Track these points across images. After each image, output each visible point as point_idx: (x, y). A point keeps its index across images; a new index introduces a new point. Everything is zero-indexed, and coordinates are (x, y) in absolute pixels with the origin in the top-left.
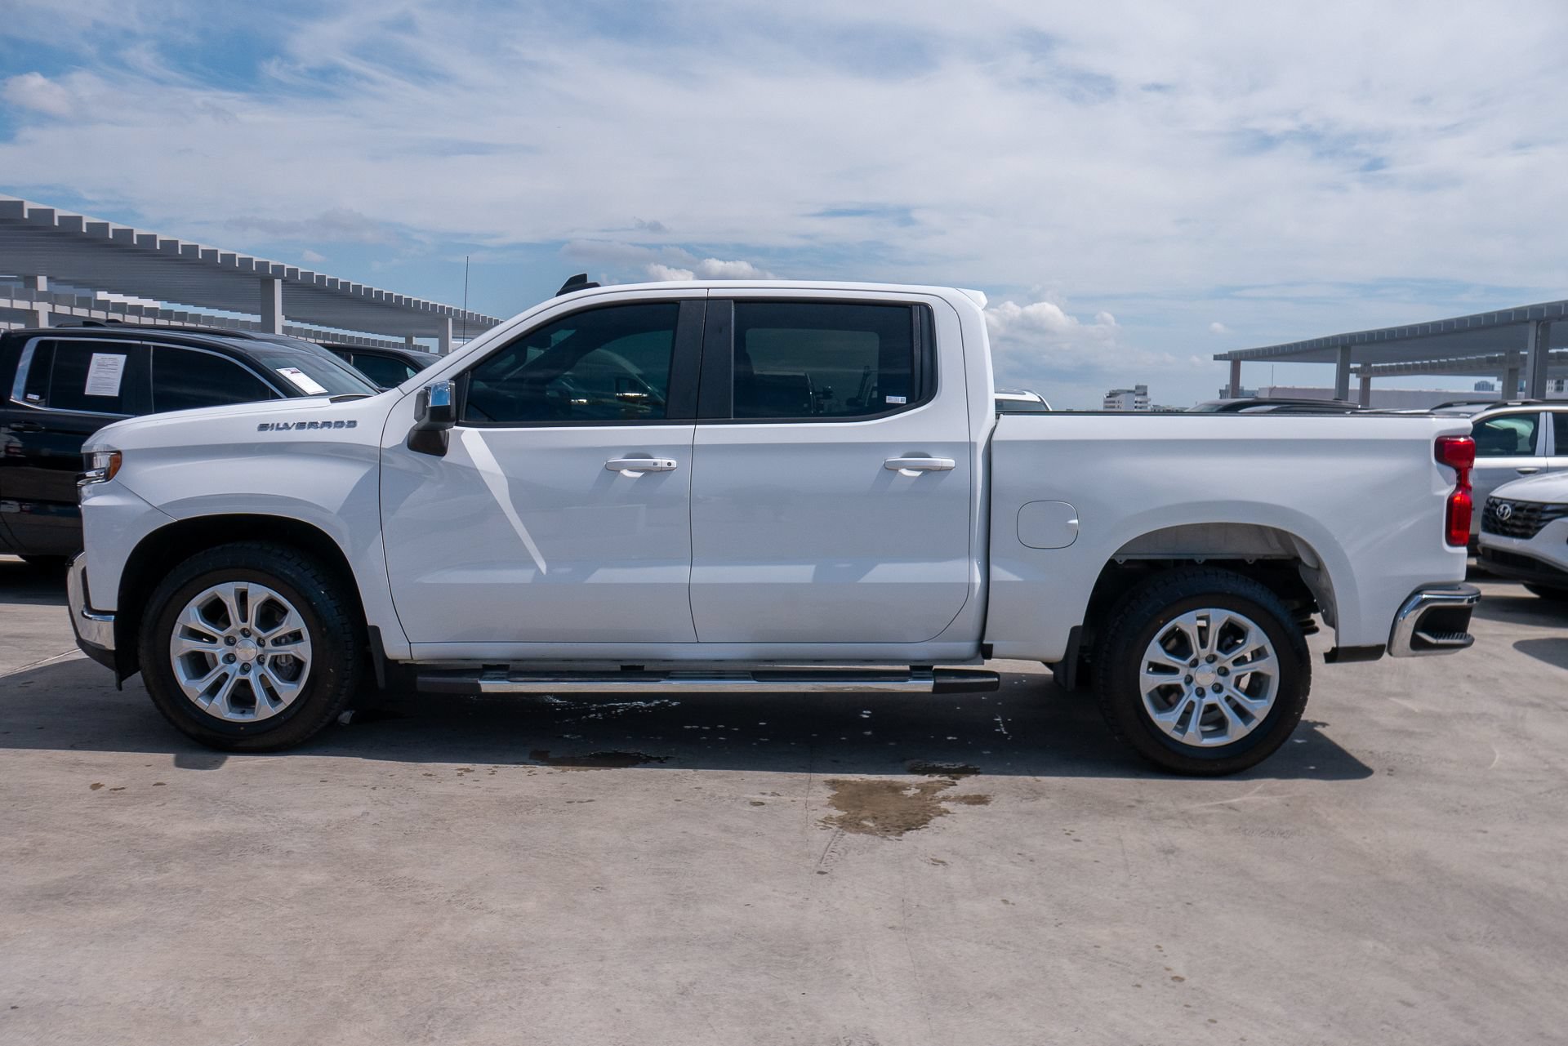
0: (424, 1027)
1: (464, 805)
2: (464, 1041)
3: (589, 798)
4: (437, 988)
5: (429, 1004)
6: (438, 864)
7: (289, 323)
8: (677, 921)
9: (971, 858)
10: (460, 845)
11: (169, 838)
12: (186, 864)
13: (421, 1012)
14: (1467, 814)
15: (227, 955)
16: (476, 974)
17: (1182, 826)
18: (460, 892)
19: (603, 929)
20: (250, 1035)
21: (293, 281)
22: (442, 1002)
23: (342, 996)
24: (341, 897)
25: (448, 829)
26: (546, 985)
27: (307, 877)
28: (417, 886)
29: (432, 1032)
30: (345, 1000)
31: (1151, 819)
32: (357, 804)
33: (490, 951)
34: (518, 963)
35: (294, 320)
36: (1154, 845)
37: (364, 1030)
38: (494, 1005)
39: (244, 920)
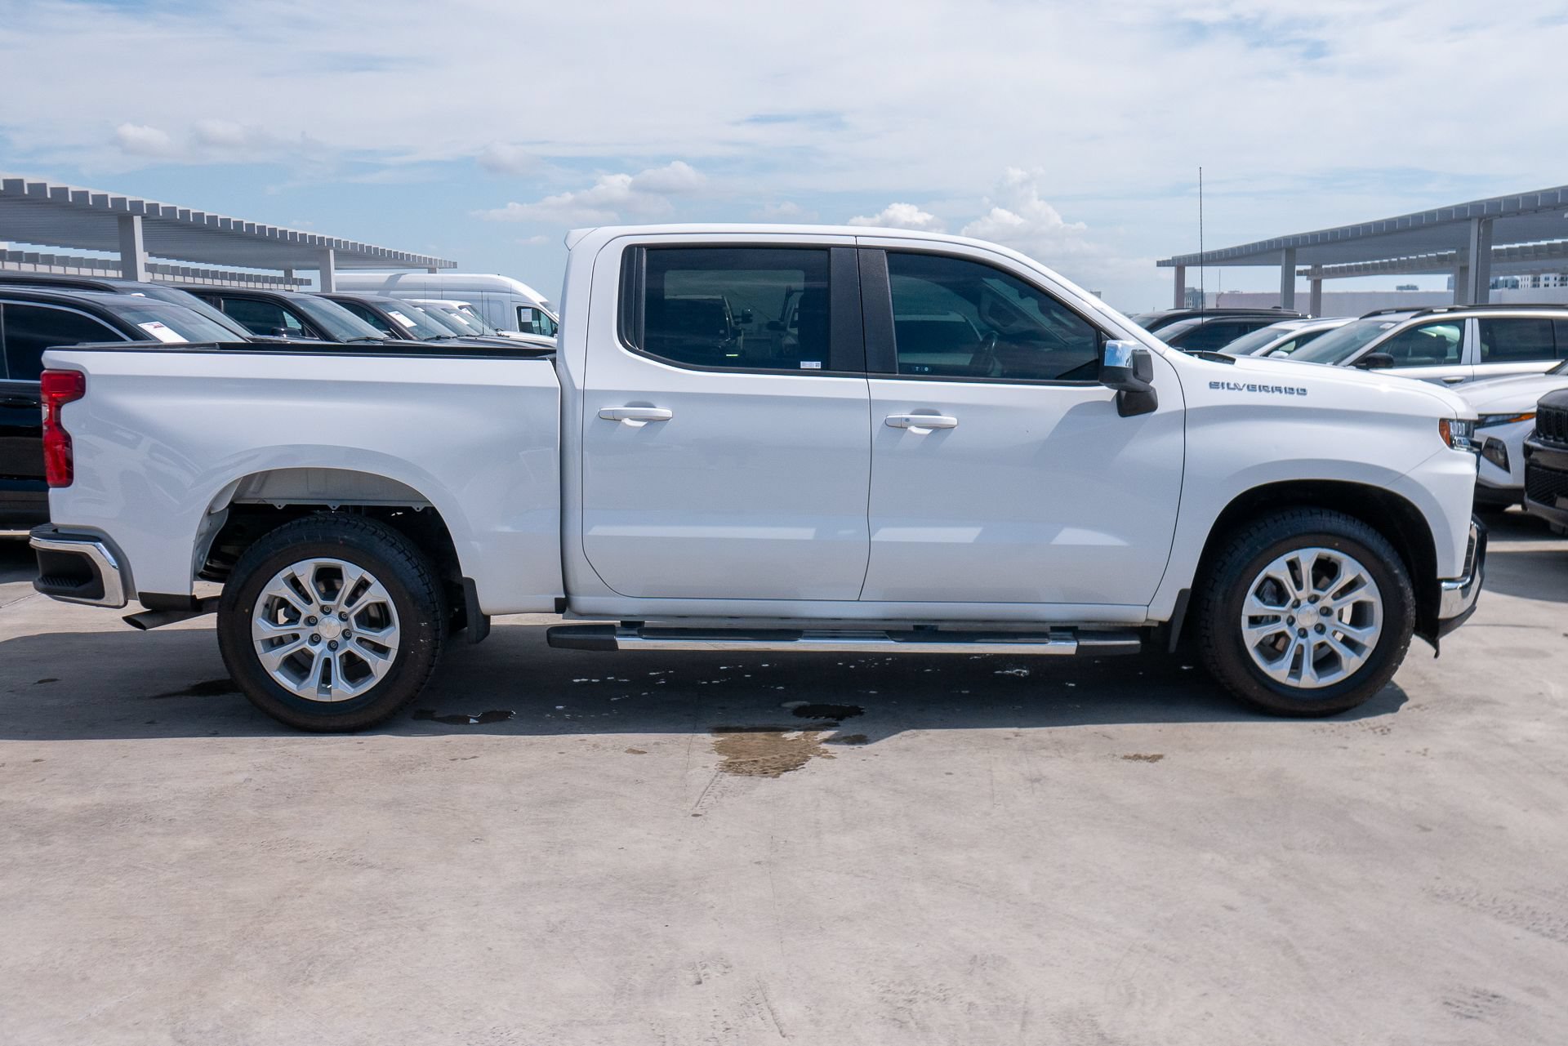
0: (304, 973)
1: (348, 767)
2: (342, 983)
3: (473, 755)
4: (316, 937)
5: (309, 952)
6: (320, 825)
7: (154, 260)
8: (552, 866)
9: (843, 795)
10: (342, 805)
11: (51, 812)
12: (68, 836)
13: (300, 960)
14: (1333, 731)
15: (113, 918)
16: (355, 924)
17: (1053, 755)
18: (341, 849)
19: (480, 877)
20: (137, 987)
21: (155, 217)
22: (322, 950)
23: (225, 949)
24: (225, 860)
25: (331, 792)
26: (422, 930)
27: (190, 843)
28: (299, 846)
29: (312, 976)
30: (229, 953)
31: (1025, 750)
32: (240, 771)
33: (369, 902)
34: (395, 911)
35: (159, 256)
36: (1023, 774)
37: (247, 978)
38: (371, 950)
39: (129, 885)
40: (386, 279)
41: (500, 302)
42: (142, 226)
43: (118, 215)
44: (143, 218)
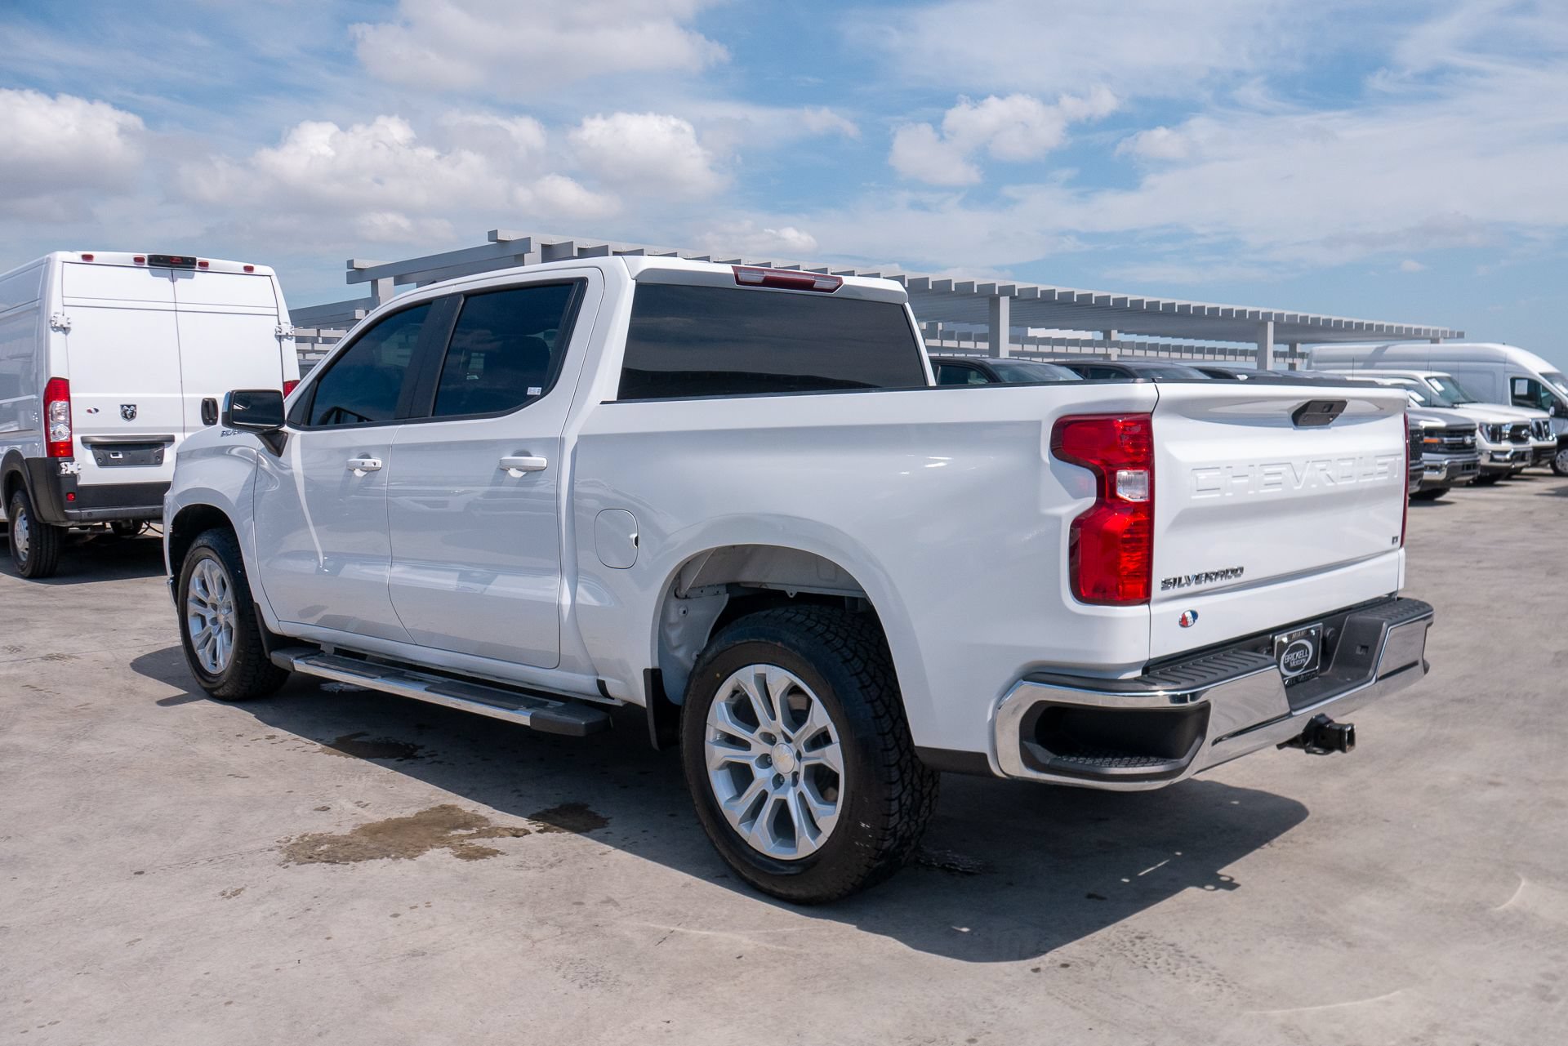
40: (1373, 350)
41: (1492, 373)
42: (1010, 305)
43: (989, 297)
44: (1012, 298)
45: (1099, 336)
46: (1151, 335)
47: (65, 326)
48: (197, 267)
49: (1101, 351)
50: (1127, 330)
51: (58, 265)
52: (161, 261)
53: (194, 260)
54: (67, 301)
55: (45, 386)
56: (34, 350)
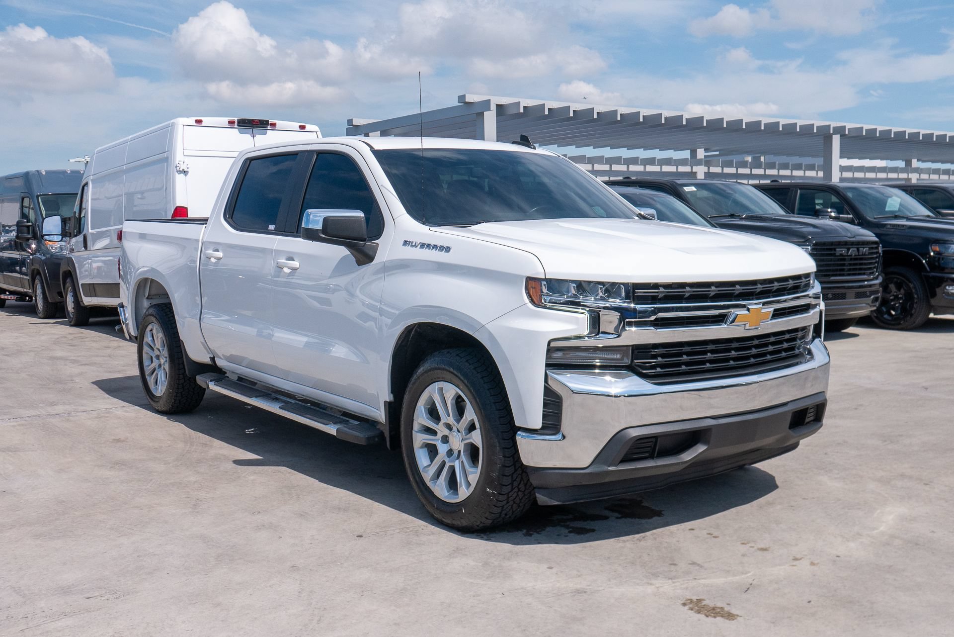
42: (840, 141)
43: (825, 135)
44: (843, 136)
45: (901, 164)
46: (943, 162)
47: (185, 170)
48: (269, 127)
49: (903, 176)
50: (925, 159)
51: (180, 128)
52: (246, 123)
53: (267, 121)
54: (186, 153)
55: (172, 212)
56: (164, 186)
